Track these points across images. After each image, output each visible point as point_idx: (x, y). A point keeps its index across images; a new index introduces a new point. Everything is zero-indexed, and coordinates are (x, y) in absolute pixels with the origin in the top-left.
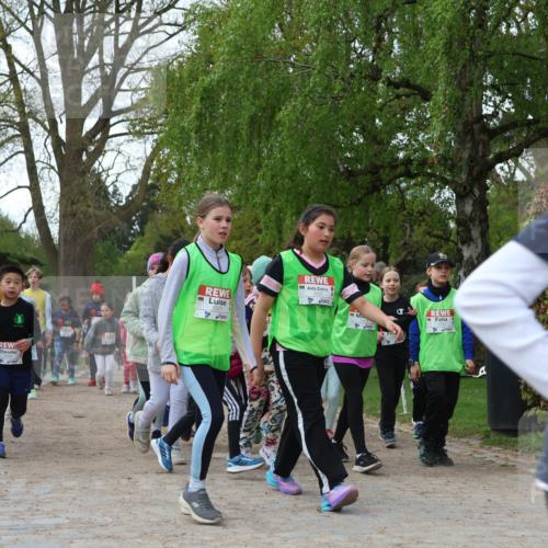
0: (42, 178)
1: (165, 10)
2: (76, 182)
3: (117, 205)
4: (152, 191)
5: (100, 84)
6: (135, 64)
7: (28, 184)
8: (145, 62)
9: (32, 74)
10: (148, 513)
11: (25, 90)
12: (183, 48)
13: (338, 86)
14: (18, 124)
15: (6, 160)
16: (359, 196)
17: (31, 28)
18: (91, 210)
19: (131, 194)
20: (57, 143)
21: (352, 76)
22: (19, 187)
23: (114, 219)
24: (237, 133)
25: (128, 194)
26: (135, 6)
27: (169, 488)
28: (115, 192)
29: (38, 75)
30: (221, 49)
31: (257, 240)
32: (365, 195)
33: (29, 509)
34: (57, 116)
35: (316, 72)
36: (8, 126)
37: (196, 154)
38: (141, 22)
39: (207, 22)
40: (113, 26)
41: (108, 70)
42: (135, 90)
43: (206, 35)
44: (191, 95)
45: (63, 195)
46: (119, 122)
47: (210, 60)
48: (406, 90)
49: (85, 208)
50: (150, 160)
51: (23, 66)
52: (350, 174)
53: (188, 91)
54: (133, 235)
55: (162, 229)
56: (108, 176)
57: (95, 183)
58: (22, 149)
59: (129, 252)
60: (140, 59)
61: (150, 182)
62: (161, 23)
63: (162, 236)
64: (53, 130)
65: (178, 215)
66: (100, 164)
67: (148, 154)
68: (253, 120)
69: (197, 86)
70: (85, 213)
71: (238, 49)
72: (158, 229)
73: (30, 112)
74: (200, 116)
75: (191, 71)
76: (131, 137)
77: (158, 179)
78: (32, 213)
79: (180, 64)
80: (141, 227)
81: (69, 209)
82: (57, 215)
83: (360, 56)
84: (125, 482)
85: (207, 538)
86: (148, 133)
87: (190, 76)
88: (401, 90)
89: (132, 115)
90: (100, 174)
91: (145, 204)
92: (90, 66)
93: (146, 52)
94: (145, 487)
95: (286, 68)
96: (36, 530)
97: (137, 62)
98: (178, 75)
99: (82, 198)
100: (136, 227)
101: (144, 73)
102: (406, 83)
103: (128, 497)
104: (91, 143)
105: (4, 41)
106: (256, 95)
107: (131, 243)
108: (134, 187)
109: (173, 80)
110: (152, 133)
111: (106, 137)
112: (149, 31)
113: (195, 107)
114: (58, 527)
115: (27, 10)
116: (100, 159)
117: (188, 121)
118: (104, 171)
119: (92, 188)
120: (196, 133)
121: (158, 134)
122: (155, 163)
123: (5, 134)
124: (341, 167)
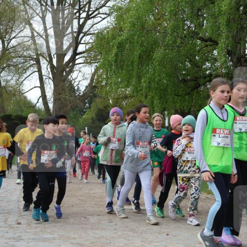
0: (46, 83)
1: (101, 8)
2: (61, 84)
3: (79, 95)
4: (94, 89)
5: (71, 41)
6: (87, 32)
7: (39, 85)
8: (92, 31)
9: (42, 36)
10: (94, 233)
11: (38, 44)
12: (109, 24)
13: (179, 41)
14: (35, 59)
15: (30, 75)
16: (189, 91)
17: (41, 16)
18: (67, 97)
19: (85, 90)
20: (52, 67)
21: (185, 37)
22: (35, 87)
23: (78, 101)
24: (133, 62)
25: (83, 90)
26: (87, 6)
27: (103, 222)
28: (78, 88)
29: (44, 37)
30: (126, 25)
32: (191, 91)
33: (41, 231)
34: (52, 55)
35: (169, 35)
36: (31, 60)
37: (114, 72)
38: (90, 13)
39: (120, 13)
40: (78, 14)
41: (75, 35)
42: (88, 43)
43: (119, 18)
44: (113, 46)
45: (55, 91)
46: (81, 57)
47: (121, 30)
48: (210, 43)
49: (65, 96)
50: (93, 75)
51: (37, 33)
52: (185, 81)
53: (111, 44)
54: (86, 109)
55: (99, 106)
56: (75, 82)
57: (69, 85)
58: (37, 70)
59: (84, 116)
60: (90, 29)
61: (94, 84)
62: (99, 13)
63: (99, 109)
64: (51, 62)
65: (106, 100)
66: (71, 76)
67: (93, 72)
68: (140, 57)
69: (116, 42)
70: (65, 99)
71: (134, 25)
72: (97, 105)
73: (41, 53)
74: (116, 55)
75: (113, 35)
76: (85, 64)
77: (97, 83)
79: (108, 32)
80: (89, 105)
81: (57, 97)
83: (189, 27)
84: (83, 219)
85: (121, 245)
86: (93, 63)
87: (112, 37)
88: (208, 43)
89: (85, 55)
90: (71, 81)
91: (91, 94)
92: (67, 32)
93: (92, 26)
94: (92, 221)
95: (156, 33)
96: (44, 240)
97: (88, 31)
98: (107, 37)
99: (63, 92)
100: (87, 105)
101: (91, 36)
102: (210, 40)
103: (85, 226)
104: (68, 67)
105: (29, 22)
106: (142, 45)
107: (85, 112)
108: (87, 87)
109: (105, 39)
110: (95, 63)
111: (74, 64)
112: (94, 17)
113: (115, 51)
114: (54, 239)
115: (40, 8)
116: (71, 74)
117: (111, 57)
118: (73, 79)
119: (68, 87)
120: (115, 62)
121: (97, 63)
122: (96, 76)
123: (29, 63)
124: (180, 78)
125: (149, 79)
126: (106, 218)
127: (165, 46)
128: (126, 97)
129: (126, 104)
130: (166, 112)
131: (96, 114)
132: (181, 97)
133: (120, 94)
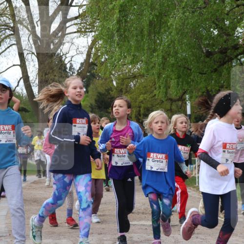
0: (27, 60)
2: (47, 62)
4: (93, 66)
5: (60, 2)
7: (19, 64)
11: (16, 7)
14: (11, 28)
15: (6, 49)
16: (215, 67)
19: (80, 68)
22: (14, 65)
24: (142, 31)
25: (78, 68)
28: (71, 66)
31: (155, 95)
32: (218, 67)
36: (6, 29)
37: (118, 45)
42: (80, 6)
44: (113, 9)
45: (39, 69)
46: (71, 25)
49: (53, 77)
50: (90, 48)
52: (209, 54)
55: (99, 89)
56: (66, 58)
57: (58, 62)
58: (15, 43)
61: (90, 61)
63: (99, 93)
64: (33, 32)
65: (108, 81)
66: (61, 50)
67: (90, 44)
68: (151, 23)
72: (96, 89)
73: (19, 20)
74: (119, 21)
76: (79, 34)
77: (96, 59)
78: (22, 80)
81: (44, 78)
82: (37, 82)
86: (89, 32)
88: (240, 2)
89: (78, 21)
90: (61, 57)
91: (88, 74)
99: (51, 71)
104: (56, 38)
106: (152, 8)
108: (82, 64)
110: (91, 32)
111: (64, 35)
113: (116, 15)
116: (61, 48)
117: (112, 25)
118: (63, 55)
119: (57, 65)
120: (117, 31)
121: (95, 32)
122: (93, 50)
123: (4, 34)
124: (204, 49)
125: (162, 52)
126: (108, 238)
127: (184, 8)
128: (134, 77)
129: (135, 85)
130: (187, 96)
131: (96, 101)
132: (206, 75)
133: (126, 73)
